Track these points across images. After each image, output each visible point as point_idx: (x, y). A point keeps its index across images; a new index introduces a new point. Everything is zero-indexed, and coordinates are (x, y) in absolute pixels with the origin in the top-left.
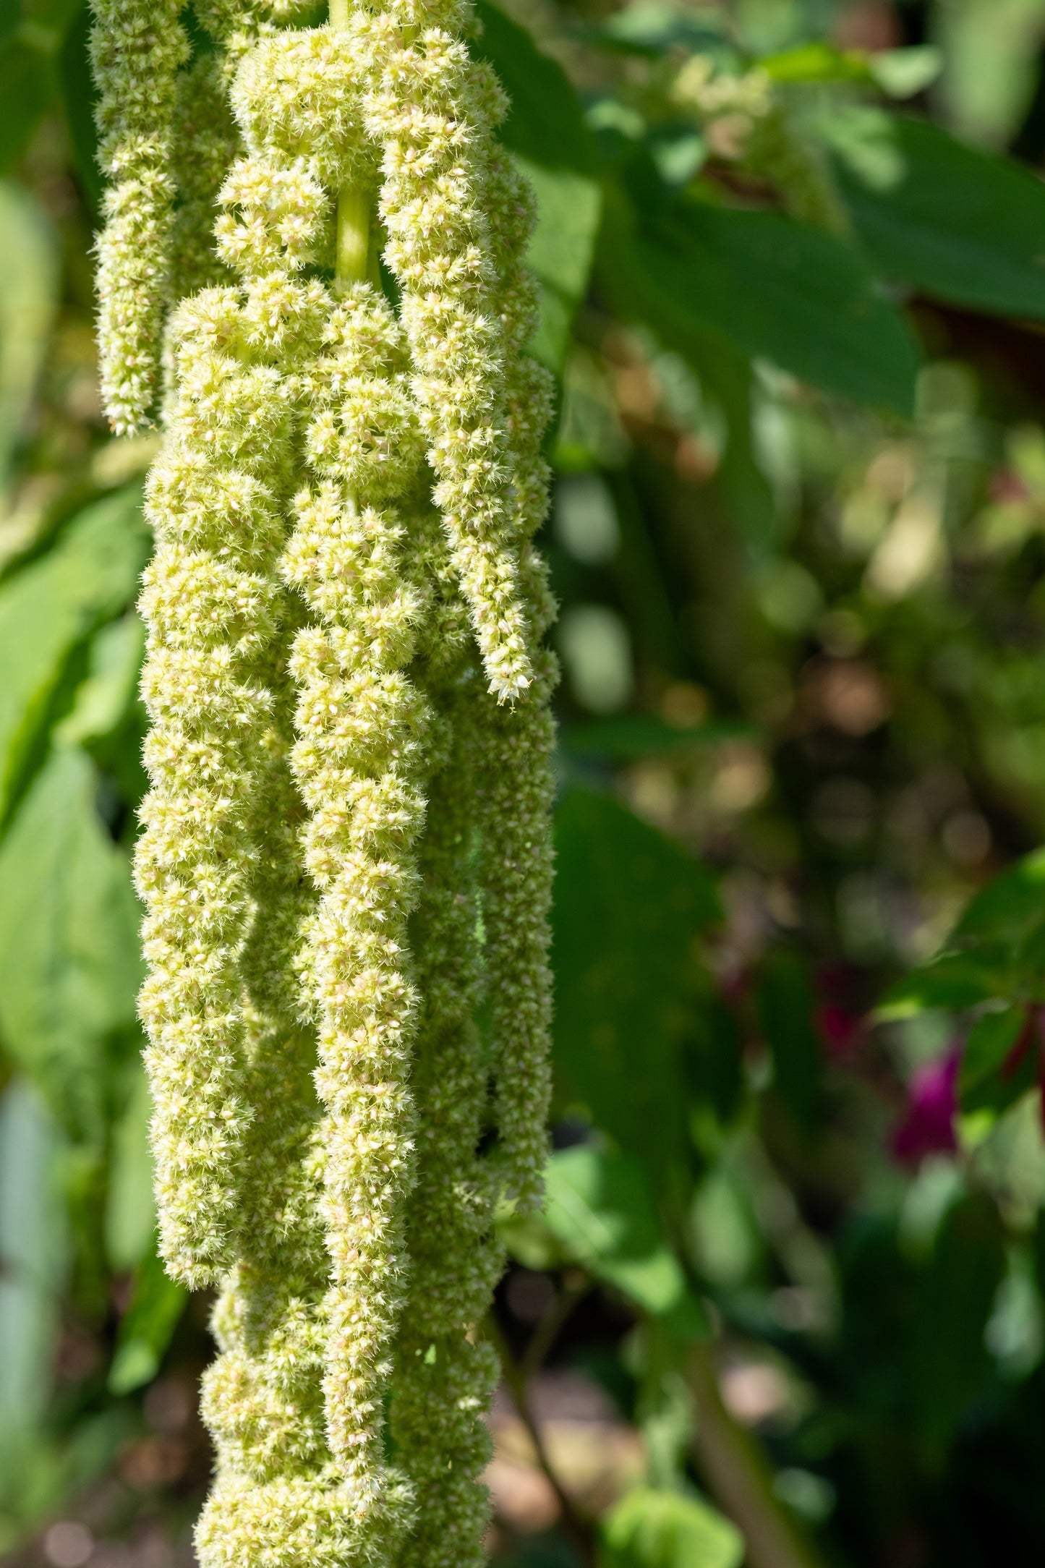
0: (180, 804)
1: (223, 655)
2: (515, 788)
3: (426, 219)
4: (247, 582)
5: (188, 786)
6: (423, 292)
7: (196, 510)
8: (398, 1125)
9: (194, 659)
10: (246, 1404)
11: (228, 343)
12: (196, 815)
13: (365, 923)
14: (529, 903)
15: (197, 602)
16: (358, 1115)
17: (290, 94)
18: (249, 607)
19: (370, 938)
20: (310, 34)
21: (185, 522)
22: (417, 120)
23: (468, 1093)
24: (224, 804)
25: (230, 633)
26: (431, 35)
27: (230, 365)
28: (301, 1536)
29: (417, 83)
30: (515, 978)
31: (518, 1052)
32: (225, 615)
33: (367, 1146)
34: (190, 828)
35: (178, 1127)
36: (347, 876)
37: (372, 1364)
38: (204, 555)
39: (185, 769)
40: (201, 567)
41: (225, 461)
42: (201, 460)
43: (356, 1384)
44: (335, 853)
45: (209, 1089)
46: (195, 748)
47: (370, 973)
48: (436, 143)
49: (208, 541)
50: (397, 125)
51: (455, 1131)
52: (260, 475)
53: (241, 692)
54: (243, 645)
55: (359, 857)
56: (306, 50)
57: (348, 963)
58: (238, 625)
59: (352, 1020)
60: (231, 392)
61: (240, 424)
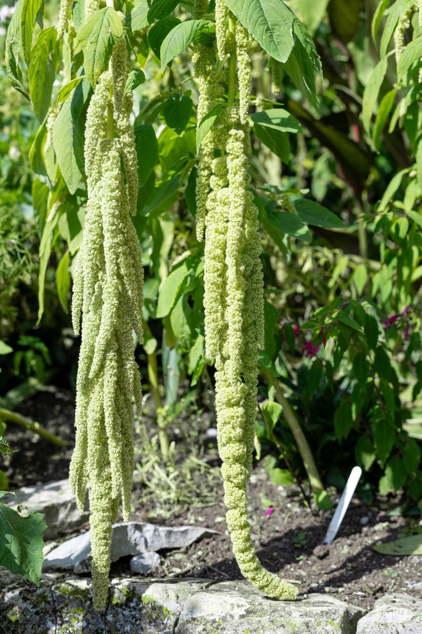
0: (210, 294)
1: (216, 274)
2: (259, 291)
3: (235, 212)
4: (219, 264)
5: (211, 292)
6: (232, 222)
7: (213, 254)
8: (240, 338)
9: (212, 274)
10: (225, 377)
11: (216, 231)
12: (213, 296)
13: (237, 310)
14: (261, 307)
15: (212, 267)
16: (235, 336)
17: (225, 197)
18: (220, 268)
19: (237, 312)
20: (227, 188)
21: (211, 256)
22: (236, 199)
23: (253, 333)
24: (216, 294)
25: (216, 271)
26: (240, 188)
27: (217, 234)
28: (234, 394)
29: (237, 194)
30: (259, 318)
31: (260, 328)
32: (216, 269)
33: (236, 340)
34: (212, 298)
35: (211, 338)
36: (235, 303)
37: (236, 371)
38: (213, 260)
39: (211, 289)
40: (213, 262)
41: (216, 247)
42: (213, 247)
43: (234, 373)
44: (233, 300)
45: (215, 333)
46: (212, 286)
47: (237, 317)
48: (239, 203)
49: (214, 258)
50: (234, 199)
51: (252, 338)
52: (221, 249)
53: (218, 279)
54: (218, 273)
55: (236, 301)
56: (227, 191)
57: (234, 316)
58: (218, 270)
59: (234, 323)
60: (217, 238)
61: (219, 242)
